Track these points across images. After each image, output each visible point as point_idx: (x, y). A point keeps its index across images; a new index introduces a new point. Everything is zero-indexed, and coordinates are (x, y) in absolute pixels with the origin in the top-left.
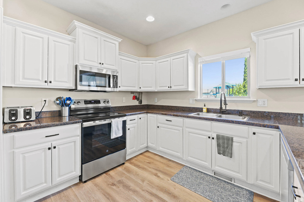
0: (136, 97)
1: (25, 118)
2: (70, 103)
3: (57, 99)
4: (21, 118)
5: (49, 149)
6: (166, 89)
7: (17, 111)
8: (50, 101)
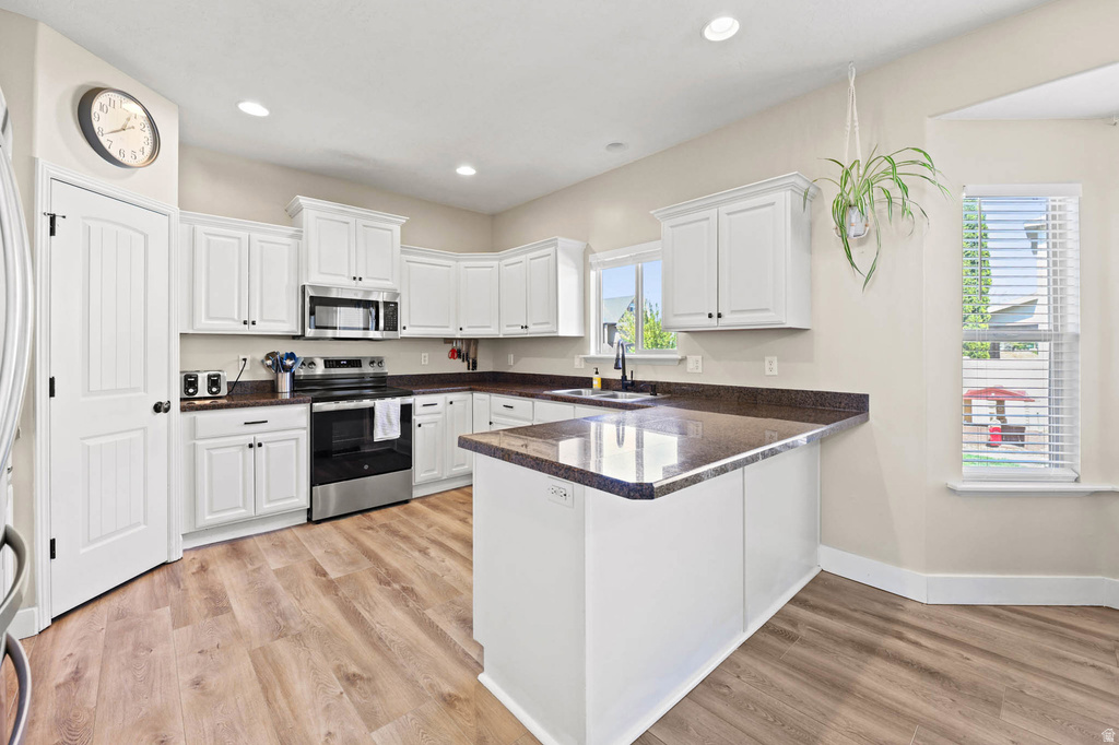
0: (459, 352)
1: (210, 391)
2: (293, 364)
3: (267, 357)
4: (203, 391)
5: (251, 446)
6: (516, 332)
7: (196, 378)
8: (253, 361)
